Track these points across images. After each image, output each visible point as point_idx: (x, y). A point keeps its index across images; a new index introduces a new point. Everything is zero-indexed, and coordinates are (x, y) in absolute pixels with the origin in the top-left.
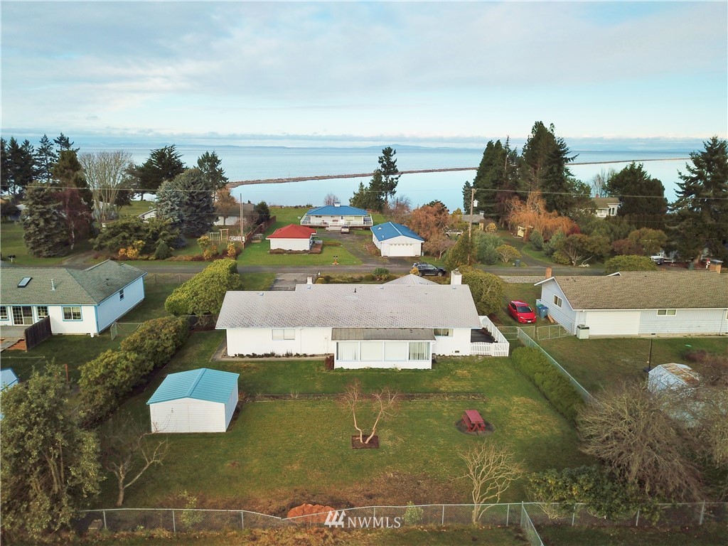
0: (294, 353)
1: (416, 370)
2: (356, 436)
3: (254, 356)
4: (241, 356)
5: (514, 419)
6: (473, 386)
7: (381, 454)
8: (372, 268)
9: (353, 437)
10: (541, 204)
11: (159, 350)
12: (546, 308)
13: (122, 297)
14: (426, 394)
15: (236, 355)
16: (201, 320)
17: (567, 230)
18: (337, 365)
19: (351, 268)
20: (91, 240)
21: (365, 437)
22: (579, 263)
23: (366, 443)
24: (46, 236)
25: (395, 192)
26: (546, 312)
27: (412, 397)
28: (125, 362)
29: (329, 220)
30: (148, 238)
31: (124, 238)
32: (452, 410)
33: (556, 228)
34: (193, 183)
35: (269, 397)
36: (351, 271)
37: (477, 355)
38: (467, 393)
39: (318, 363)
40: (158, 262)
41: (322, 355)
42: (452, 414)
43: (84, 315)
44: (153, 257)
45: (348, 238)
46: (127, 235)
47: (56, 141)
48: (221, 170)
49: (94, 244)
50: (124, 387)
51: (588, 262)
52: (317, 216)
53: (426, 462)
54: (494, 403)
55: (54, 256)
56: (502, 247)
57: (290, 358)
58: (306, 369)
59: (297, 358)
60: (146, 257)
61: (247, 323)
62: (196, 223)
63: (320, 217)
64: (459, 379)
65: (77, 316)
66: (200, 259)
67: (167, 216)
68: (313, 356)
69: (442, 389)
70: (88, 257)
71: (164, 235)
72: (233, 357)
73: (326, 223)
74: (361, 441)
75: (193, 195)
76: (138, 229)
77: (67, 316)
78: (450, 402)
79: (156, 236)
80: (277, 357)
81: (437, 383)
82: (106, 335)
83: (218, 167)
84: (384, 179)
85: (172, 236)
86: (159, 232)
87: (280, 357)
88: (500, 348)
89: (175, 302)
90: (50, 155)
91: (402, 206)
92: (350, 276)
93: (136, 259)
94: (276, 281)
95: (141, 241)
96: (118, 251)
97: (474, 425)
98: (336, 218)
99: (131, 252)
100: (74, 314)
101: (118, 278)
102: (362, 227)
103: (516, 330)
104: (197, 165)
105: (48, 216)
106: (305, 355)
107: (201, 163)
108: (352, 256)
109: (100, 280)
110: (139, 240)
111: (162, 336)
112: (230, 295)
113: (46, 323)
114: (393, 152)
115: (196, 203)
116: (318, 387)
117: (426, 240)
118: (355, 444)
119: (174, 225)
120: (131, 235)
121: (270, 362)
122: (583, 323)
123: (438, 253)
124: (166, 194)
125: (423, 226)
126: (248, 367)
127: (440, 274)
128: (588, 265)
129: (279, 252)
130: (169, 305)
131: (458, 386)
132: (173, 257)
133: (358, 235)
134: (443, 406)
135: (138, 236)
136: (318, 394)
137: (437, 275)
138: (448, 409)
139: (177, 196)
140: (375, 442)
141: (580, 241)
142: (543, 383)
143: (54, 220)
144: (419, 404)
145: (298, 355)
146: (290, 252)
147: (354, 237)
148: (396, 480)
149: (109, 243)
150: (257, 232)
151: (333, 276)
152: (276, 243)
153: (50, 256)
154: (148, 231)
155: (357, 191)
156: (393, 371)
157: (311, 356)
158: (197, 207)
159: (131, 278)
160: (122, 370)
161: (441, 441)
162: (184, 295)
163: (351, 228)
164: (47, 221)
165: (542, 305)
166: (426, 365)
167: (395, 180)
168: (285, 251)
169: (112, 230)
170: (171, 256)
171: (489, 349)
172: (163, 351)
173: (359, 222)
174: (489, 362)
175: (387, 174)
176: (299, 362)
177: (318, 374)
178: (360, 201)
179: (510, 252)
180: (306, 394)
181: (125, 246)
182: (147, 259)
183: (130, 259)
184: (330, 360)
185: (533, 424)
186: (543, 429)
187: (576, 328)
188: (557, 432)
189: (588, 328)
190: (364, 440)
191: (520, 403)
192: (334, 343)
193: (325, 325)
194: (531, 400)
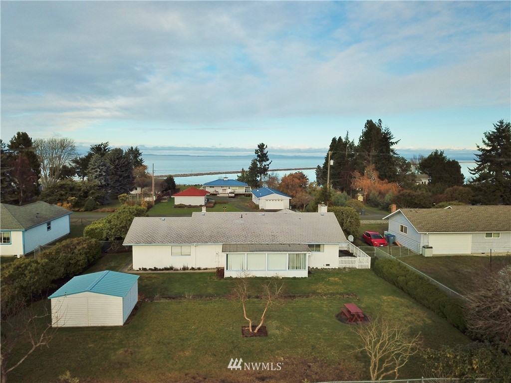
0: (190, 267)
1: (295, 278)
2: (245, 327)
3: (156, 269)
4: (145, 269)
5: (387, 312)
6: (345, 289)
7: (270, 341)
9: (242, 327)
10: (375, 175)
11: (72, 262)
12: (394, 236)
13: (49, 228)
14: (306, 294)
15: (140, 269)
16: (113, 245)
17: (396, 193)
18: (227, 274)
21: (254, 327)
23: (256, 331)
25: (267, 174)
26: (394, 239)
27: (294, 297)
29: (219, 190)
30: (80, 196)
31: (61, 195)
32: (330, 306)
33: (388, 190)
34: (117, 159)
35: (166, 298)
37: (345, 268)
38: (342, 294)
39: (211, 274)
40: (86, 212)
41: (214, 269)
42: (332, 309)
43: (12, 239)
44: (83, 209)
45: (234, 200)
46: (63, 193)
52: (210, 187)
53: (313, 347)
54: (367, 301)
57: (186, 271)
58: (200, 278)
59: (192, 271)
60: (76, 209)
61: (150, 240)
62: (119, 188)
63: (213, 187)
64: (332, 284)
65: (7, 240)
67: (96, 180)
68: (206, 269)
69: (319, 291)
71: (93, 193)
72: (138, 270)
73: (217, 192)
74: (251, 330)
75: (118, 167)
76: (72, 189)
78: (327, 300)
79: (86, 194)
80: (175, 270)
81: (314, 287)
83: (139, 158)
84: (259, 165)
85: (99, 195)
86: (89, 191)
87: (177, 270)
88: (363, 261)
91: (273, 179)
95: (74, 198)
97: (353, 315)
98: (224, 188)
99: (66, 205)
101: (47, 213)
102: (244, 194)
103: (374, 250)
106: (199, 269)
109: (32, 213)
110: (72, 197)
111: (76, 251)
112: (137, 220)
114: (265, 146)
115: (119, 173)
116: (210, 290)
117: (293, 197)
118: (244, 333)
120: (66, 193)
121: (169, 273)
122: (427, 244)
123: (302, 205)
124: (96, 164)
125: (290, 187)
126: (150, 277)
129: (181, 206)
130: (87, 232)
131: (332, 289)
132: (99, 210)
133: (241, 199)
134: (323, 303)
135: (72, 194)
136: (210, 296)
138: (327, 305)
139: (105, 165)
140: (263, 331)
142: (407, 284)
144: (300, 302)
145: (193, 269)
146: (190, 206)
147: (238, 199)
148: (287, 363)
150: (164, 195)
152: (179, 200)
154: (80, 190)
156: (276, 279)
157: (204, 269)
158: (120, 176)
159: (59, 215)
161: (326, 330)
163: (236, 194)
165: (390, 234)
166: (304, 274)
167: (267, 166)
168: (185, 206)
170: (97, 209)
171: (354, 262)
173: (241, 191)
174: (354, 272)
175: (261, 161)
176: (194, 273)
177: (210, 282)
179: (357, 204)
180: (200, 296)
181: (61, 200)
185: (406, 316)
186: (416, 320)
187: (421, 248)
188: (428, 321)
189: (432, 248)
190: (253, 330)
191: (389, 300)
192: (224, 255)
193: (216, 242)
194: (398, 298)
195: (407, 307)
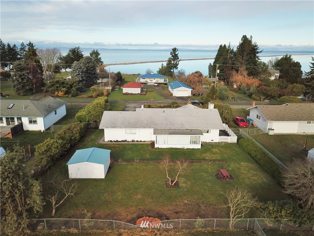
0: (136, 140)
1: (193, 149)
2: (167, 181)
3: (117, 141)
4: (111, 141)
5: (243, 173)
6: (221, 157)
7: (180, 190)
8: (169, 102)
9: (166, 181)
10: (245, 73)
11: (72, 138)
12: (252, 120)
13: (56, 113)
14: (199, 160)
15: (109, 141)
16: (92, 124)
17: (257, 85)
18: (156, 146)
19: (160, 101)
20: (42, 88)
21: (172, 182)
22: (264, 99)
23: (173, 184)
24: (22, 86)
25: (177, 68)
26: (252, 122)
27: (193, 162)
28: (56, 144)
29: (148, 80)
30: (68, 87)
31: (57, 87)
32: (212, 169)
33: (252, 84)
34: (88, 63)
35: (125, 161)
36: (160, 103)
37: (222, 142)
38: (219, 160)
39: (147, 145)
40: (72, 98)
41: (149, 141)
42: (213, 171)
43: (38, 122)
44: (70, 96)
45: (157, 88)
47: (27, 45)
48: (100, 58)
49: (44, 90)
50: (56, 156)
51: (268, 99)
52: (143, 78)
53: (203, 195)
54: (233, 166)
55: (26, 95)
56: (228, 92)
57: (134, 143)
58: (142, 148)
59: (137, 143)
61: (114, 126)
62: (89, 81)
63: (145, 78)
64: (214, 154)
65: (35, 122)
66: (91, 97)
67: (76, 77)
68: (145, 141)
69: (207, 158)
70: (41, 96)
71: (75, 86)
72: (107, 142)
73: (147, 82)
74: (170, 184)
75: (88, 68)
76: (63, 83)
77: (31, 122)
78: (211, 165)
79: (71, 86)
80: (128, 142)
81: (204, 155)
82: (49, 131)
83: (99, 57)
84: (173, 62)
85: (79, 87)
86: (73, 84)
87: (129, 142)
88: (233, 139)
89: (80, 116)
90: (25, 51)
91: (181, 74)
92: (159, 105)
93: (63, 97)
94: (126, 107)
95: (65, 89)
96: (54, 93)
97: (224, 176)
98: (151, 79)
99: (61, 94)
100: (34, 121)
101: (54, 105)
102: (163, 83)
103: (239, 130)
104: (90, 56)
105: (23, 77)
106: (141, 141)
107: (91, 55)
108: (159, 96)
109: (46, 105)
110: (64, 88)
111: (74, 132)
112: (105, 113)
113: (21, 125)
114: (177, 50)
115: (89, 72)
116: (148, 156)
117: (193, 89)
118: (167, 185)
119: (80, 81)
120: (60, 86)
121: (125, 144)
122: (271, 127)
123: (199, 95)
124: (76, 67)
125: (192, 82)
126: (115, 147)
127: (201, 104)
128: (268, 101)
129: (127, 94)
130: (77, 117)
131: (214, 157)
132: (79, 96)
133: (161, 87)
134: (208, 167)
135: (63, 86)
136: (148, 160)
137: (199, 105)
138: (211, 168)
139: (81, 68)
140: (177, 184)
141: (265, 90)
142: (256, 156)
143: (26, 79)
144: (197, 165)
145: (137, 141)
146: (132, 94)
147: (160, 87)
148: (189, 204)
149: (50, 89)
150: (116, 85)
151: (152, 105)
152: (125, 90)
153: (24, 95)
154: (68, 84)
155: (160, 68)
156: (183, 149)
157: (144, 142)
158: (90, 73)
159: (60, 105)
160: (55, 148)
161: (209, 184)
162: (84, 113)
163: (159, 84)
164: (22, 79)
165: (250, 119)
166: (199, 146)
167: (178, 63)
168: (129, 94)
169: (52, 83)
170: (78, 95)
171: (227, 139)
172: (75, 139)
173: (162, 81)
174: (227, 145)
175: (174, 60)
176: (138, 144)
177: (147, 150)
178: (162, 72)
179: (232, 94)
180: (142, 160)
181: (58, 90)
182: (68, 97)
183: (60, 97)
184: (153, 144)
185: (253, 176)
186: (258, 179)
187: (267, 129)
188: (265, 180)
189: (274, 130)
190: (172, 183)
191: (245, 165)
192: (155, 135)
193: (150, 127)
194: (250, 164)
195: (254, 170)
